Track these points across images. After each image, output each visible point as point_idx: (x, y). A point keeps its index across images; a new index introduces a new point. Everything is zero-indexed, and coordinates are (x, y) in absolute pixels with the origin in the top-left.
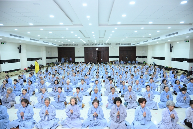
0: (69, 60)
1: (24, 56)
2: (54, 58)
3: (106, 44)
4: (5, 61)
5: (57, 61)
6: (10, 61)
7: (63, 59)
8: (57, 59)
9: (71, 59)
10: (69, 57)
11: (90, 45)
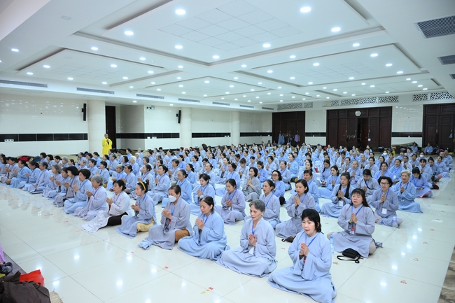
0: (293, 139)
1: (186, 129)
2: (265, 134)
3: (383, 99)
4: (151, 135)
5: (269, 141)
6: (159, 136)
7: (281, 138)
8: (270, 138)
9: (297, 138)
10: (293, 135)
11: (340, 103)
